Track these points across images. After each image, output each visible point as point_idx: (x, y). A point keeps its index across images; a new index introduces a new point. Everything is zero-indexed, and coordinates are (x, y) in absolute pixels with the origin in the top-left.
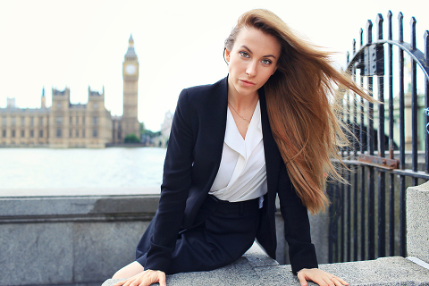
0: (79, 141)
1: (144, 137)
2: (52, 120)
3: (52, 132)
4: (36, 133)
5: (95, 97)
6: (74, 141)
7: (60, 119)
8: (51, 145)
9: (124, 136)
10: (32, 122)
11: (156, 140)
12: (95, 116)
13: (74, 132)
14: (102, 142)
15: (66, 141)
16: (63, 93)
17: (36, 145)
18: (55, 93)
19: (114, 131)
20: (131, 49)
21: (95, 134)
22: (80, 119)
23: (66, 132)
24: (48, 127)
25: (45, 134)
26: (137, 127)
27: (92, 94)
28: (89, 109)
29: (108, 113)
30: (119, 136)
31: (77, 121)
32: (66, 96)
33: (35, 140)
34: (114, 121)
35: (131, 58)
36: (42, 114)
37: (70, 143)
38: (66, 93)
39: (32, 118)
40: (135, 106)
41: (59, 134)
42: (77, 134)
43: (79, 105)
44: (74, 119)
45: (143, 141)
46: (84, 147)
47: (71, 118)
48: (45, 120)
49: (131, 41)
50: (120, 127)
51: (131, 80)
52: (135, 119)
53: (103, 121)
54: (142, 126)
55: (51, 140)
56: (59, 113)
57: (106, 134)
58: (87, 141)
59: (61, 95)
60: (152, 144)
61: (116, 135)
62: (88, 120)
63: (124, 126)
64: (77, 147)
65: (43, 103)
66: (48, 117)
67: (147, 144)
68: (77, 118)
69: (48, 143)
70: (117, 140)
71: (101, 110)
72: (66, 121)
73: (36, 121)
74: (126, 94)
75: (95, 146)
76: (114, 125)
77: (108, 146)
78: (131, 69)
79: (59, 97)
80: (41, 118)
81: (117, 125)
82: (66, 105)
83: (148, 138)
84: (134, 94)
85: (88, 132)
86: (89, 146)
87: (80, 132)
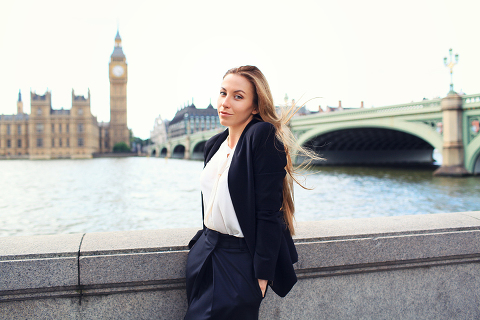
0: (63, 151)
1: (134, 145)
2: (31, 128)
3: (32, 141)
4: (13, 143)
5: (80, 102)
6: (58, 151)
7: (41, 127)
8: (31, 157)
9: (112, 144)
11: (149, 149)
12: (81, 122)
13: (57, 141)
14: (89, 151)
15: (48, 152)
16: (43, 97)
17: (13, 156)
18: (34, 97)
19: (100, 139)
20: (118, 49)
21: (81, 144)
22: (64, 126)
23: (47, 141)
24: (27, 136)
25: (23, 144)
26: (127, 134)
27: (76, 98)
28: (73, 115)
29: (94, 119)
30: (107, 145)
31: (60, 129)
32: (47, 102)
33: (11, 150)
34: (100, 128)
35: (118, 58)
36: (20, 120)
37: (53, 153)
38: (46, 97)
39: (8, 125)
40: (124, 112)
41: (40, 144)
42: (61, 144)
43: (62, 111)
44: (57, 127)
45: (133, 150)
46: (68, 158)
47: (53, 126)
48: (23, 128)
49: (118, 39)
50: (107, 135)
51: (118, 83)
52: (124, 126)
53: (89, 129)
54: (131, 133)
55: (30, 151)
56: (39, 120)
57: (92, 143)
58: (72, 151)
59: (40, 100)
60: (144, 154)
61: (103, 143)
62: (72, 127)
63: (112, 133)
64: (60, 158)
65: (19, 109)
66: (27, 124)
67: (139, 153)
68: (60, 125)
69: (27, 153)
70: (104, 150)
71: (87, 116)
72: (47, 129)
73: (13, 129)
74: (113, 99)
75: (81, 156)
76: (100, 133)
77: (95, 156)
78: (118, 71)
79: (39, 102)
80: (19, 126)
81: (104, 132)
82: (47, 110)
83: (139, 146)
84: (123, 98)
85: (73, 141)
86: (73, 156)
87: (64, 141)
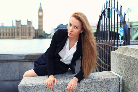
0: (25, 37)
1: (45, 35)
2: (16, 30)
3: (16, 34)
4: (11, 34)
5: (29, 23)
7: (18, 30)
8: (16, 38)
9: (39, 35)
10: (9, 31)
11: (49, 37)
12: (29, 29)
13: (23, 34)
14: (32, 37)
15: (20, 37)
16: (19, 21)
17: (11, 38)
18: (17, 21)
19: (35, 34)
20: (41, 7)
21: (30, 35)
22: (25, 30)
23: (20, 34)
24: (14, 32)
25: (14, 35)
26: (43, 32)
27: (28, 22)
28: (27, 26)
29: (33, 28)
30: (37, 35)
31: (24, 30)
32: (20, 23)
33: (10, 36)
34: (35, 30)
35: (41, 10)
36: (13, 28)
37: (22, 38)
38: (20, 21)
39: (9, 29)
40: (42, 26)
41: (18, 35)
42: (24, 35)
43: (24, 25)
44: (23, 30)
45: (45, 37)
46: (26, 39)
47: (22, 30)
48: (13, 30)
49: (41, 5)
50: (37, 32)
51: (41, 17)
52: (42, 30)
53: (32, 30)
54: (44, 32)
55: (15, 37)
56: (18, 28)
57: (33, 35)
58: (27, 37)
59: (18, 22)
60: (48, 38)
61: (36, 35)
62: (27, 30)
63: (39, 32)
64: (24, 39)
65: (13, 25)
66: (14, 29)
67: (46, 38)
68: (24, 29)
69: (14, 37)
70: (36, 36)
71: (31, 27)
72: (20, 31)
73: (11, 30)
74: (39, 22)
75: (30, 38)
76: (35, 32)
77: (34, 38)
78: (41, 14)
79: (18, 23)
80: (12, 30)
81: (36, 32)
82: (20, 25)
83: (46, 36)
84: (42, 22)
85: (27, 34)
86: (28, 38)
87: (25, 34)
